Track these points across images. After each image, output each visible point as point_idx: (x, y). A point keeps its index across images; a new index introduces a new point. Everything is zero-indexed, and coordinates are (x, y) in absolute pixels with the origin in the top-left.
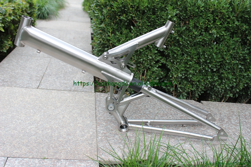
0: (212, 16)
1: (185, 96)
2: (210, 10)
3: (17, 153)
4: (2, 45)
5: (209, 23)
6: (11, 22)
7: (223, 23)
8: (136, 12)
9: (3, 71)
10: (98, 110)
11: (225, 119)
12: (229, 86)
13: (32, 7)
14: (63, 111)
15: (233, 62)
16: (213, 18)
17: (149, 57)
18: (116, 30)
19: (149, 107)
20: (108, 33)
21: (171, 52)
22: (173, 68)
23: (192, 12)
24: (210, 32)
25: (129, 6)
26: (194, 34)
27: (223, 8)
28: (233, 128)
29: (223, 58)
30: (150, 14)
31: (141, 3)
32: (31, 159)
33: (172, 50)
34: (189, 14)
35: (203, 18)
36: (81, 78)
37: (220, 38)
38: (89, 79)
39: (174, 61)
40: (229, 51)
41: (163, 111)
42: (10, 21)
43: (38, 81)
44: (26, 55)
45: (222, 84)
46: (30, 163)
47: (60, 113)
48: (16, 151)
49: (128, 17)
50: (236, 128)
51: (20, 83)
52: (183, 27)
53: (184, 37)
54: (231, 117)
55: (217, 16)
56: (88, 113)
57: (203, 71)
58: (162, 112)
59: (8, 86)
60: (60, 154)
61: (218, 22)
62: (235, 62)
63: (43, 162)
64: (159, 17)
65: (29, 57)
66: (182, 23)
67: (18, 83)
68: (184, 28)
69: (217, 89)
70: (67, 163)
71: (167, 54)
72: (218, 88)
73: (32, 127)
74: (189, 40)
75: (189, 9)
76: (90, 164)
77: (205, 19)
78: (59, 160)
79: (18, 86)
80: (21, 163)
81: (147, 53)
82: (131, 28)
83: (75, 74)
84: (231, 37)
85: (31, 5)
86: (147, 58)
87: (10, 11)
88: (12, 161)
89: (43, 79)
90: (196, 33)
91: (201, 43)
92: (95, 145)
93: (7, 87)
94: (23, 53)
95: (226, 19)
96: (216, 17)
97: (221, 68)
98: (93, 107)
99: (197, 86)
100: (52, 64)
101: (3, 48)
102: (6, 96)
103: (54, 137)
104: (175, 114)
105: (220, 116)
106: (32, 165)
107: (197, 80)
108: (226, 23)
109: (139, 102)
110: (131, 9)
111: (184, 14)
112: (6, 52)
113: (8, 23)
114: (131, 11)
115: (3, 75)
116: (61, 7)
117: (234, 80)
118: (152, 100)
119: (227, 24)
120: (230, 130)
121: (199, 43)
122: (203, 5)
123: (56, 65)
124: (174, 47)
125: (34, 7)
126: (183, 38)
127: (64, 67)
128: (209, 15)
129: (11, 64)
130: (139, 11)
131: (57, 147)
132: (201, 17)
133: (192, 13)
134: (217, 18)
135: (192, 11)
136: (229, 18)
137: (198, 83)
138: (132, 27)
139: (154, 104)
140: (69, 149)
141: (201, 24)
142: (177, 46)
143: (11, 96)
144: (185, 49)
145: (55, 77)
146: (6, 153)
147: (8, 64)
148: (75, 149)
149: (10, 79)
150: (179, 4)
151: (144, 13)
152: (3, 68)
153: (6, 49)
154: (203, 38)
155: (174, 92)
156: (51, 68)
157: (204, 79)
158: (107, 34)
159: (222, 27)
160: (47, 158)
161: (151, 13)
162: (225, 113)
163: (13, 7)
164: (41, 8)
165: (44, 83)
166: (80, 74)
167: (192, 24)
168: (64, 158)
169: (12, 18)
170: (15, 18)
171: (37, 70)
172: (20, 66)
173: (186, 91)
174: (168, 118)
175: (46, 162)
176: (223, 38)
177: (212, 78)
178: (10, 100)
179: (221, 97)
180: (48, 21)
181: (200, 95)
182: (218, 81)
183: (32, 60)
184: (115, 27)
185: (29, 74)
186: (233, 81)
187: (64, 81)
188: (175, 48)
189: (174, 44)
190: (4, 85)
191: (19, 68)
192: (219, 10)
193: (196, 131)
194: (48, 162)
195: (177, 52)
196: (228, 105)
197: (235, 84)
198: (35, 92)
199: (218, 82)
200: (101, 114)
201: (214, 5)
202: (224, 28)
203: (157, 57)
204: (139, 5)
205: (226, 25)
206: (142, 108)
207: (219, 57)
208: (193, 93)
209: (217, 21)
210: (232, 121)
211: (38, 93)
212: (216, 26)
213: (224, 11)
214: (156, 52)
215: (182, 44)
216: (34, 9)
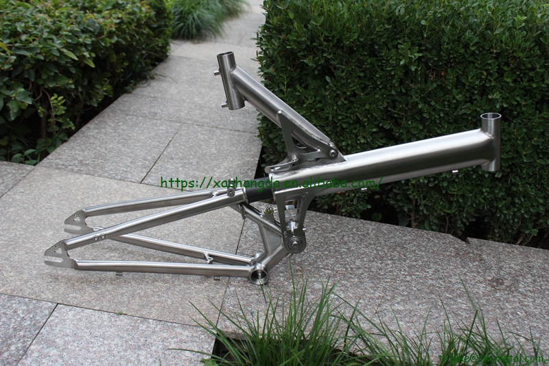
0: (496, 64)
1: (435, 223)
2: (492, 50)
3: (75, 297)
4: (91, 92)
5: (489, 77)
6: (113, 47)
7: (521, 79)
8: (335, 49)
9: (85, 144)
10: (245, 236)
11: (506, 279)
12: (527, 212)
13: (163, 16)
14: (177, 232)
15: (538, 161)
16: (497, 67)
17: (359, 140)
18: (297, 81)
19: (351, 238)
20: (280, 85)
21: (405, 133)
23: (453, 54)
24: (490, 97)
25: (322, 39)
26: (454, 98)
27: (519, 48)
28: (516, 300)
29: (517, 152)
30: (365, 55)
31: (345, 32)
32: (97, 312)
33: (408, 128)
34: (444, 58)
35: (476, 68)
36: (231, 170)
37: (511, 111)
38: (247, 173)
40: (531, 139)
41: (377, 250)
42: (111, 46)
43: (145, 168)
44: (135, 114)
45: (515, 207)
46: (93, 319)
47: (170, 233)
48: (74, 295)
49: (319, 60)
50: (523, 302)
51: (111, 170)
52: (432, 82)
53: (433, 103)
54: (521, 278)
55: (507, 64)
56: (225, 239)
57: (474, 177)
58: (375, 252)
59: (87, 174)
60: (150, 309)
61: (508, 77)
62: (543, 163)
63: (117, 319)
64: (383, 61)
65: (140, 118)
66: (432, 74)
67: (106, 169)
68: (435, 85)
69: (503, 216)
70: (159, 327)
71: (397, 135)
72: (505, 215)
73: (113, 255)
74: (443, 111)
75: (445, 47)
76: (199, 333)
77: (481, 69)
78: (145, 319)
79: (106, 175)
80: (78, 317)
81: (355, 131)
82: (326, 80)
83: (221, 160)
84: (537, 109)
85: (160, 12)
86: (356, 141)
87: (111, 27)
88: (64, 311)
89: (156, 165)
90: (459, 97)
91: (470, 118)
92: (219, 302)
93: (85, 175)
94: (132, 109)
95: (527, 71)
96: (504, 65)
97: (512, 172)
98: (238, 229)
99: (460, 206)
100: (181, 135)
101: (91, 99)
102: (80, 193)
103: (148, 278)
104: (399, 260)
105: (499, 273)
106: (96, 323)
107: (460, 193)
108: (525, 80)
109: (333, 228)
110: (325, 43)
111: (436, 56)
112: (96, 105)
113: (105, 50)
114: (326, 47)
115: (83, 151)
116: (232, 12)
117: (541, 201)
118: (361, 225)
119: (529, 81)
120: (507, 304)
121: (466, 117)
122: (476, 40)
123: (189, 139)
124: (412, 122)
125: (166, 15)
126: (431, 106)
127: (203, 143)
128: (490, 62)
129: (103, 130)
130: (342, 48)
131: (147, 297)
132: (472, 65)
133: (451, 56)
134: (506, 68)
135: (452, 52)
136: (533, 69)
137: (461, 200)
138: (328, 78)
139: (363, 235)
140: (169, 302)
141: (472, 78)
142: (418, 121)
143: (88, 193)
144: (436, 129)
145: (180, 163)
146: (56, 297)
147: (97, 131)
148: (181, 304)
149: (94, 161)
150: (425, 35)
151: (351, 51)
152: (86, 137)
153: (97, 100)
154: (474, 108)
155: (413, 213)
156: (177, 145)
157: (475, 192)
158: (279, 87)
159: (516, 88)
160: (125, 314)
161: (366, 53)
162: (512, 268)
163: (118, 18)
164: (186, 16)
165: (155, 173)
166: (231, 161)
167: (451, 77)
168: (156, 318)
169: (115, 39)
170: (120, 40)
171: (149, 146)
172: (119, 135)
173: (435, 214)
174: (383, 265)
175: (121, 321)
176: (518, 110)
177: (492, 192)
178: (86, 200)
179: (515, 233)
180: (198, 43)
181: (468, 224)
182: (505, 200)
183: (145, 126)
184: (295, 74)
185: (132, 152)
186: (539, 202)
187: (196, 172)
188: (414, 125)
189: (412, 116)
190: (81, 171)
191: (115, 139)
192: (511, 51)
193: (432, 298)
194: (126, 320)
195: (418, 133)
196: (525, 250)
197: (541, 208)
198: (134, 188)
199: (504, 202)
200: (248, 244)
201: (502, 42)
202: (521, 89)
203: (378, 141)
204: (341, 37)
205: (527, 84)
206: (335, 240)
207: (508, 150)
208: (453, 220)
209: (506, 75)
210: (521, 286)
211: (139, 193)
212: (503, 84)
213: (521, 55)
214: (375, 130)
215: (427, 117)
216: (167, 20)
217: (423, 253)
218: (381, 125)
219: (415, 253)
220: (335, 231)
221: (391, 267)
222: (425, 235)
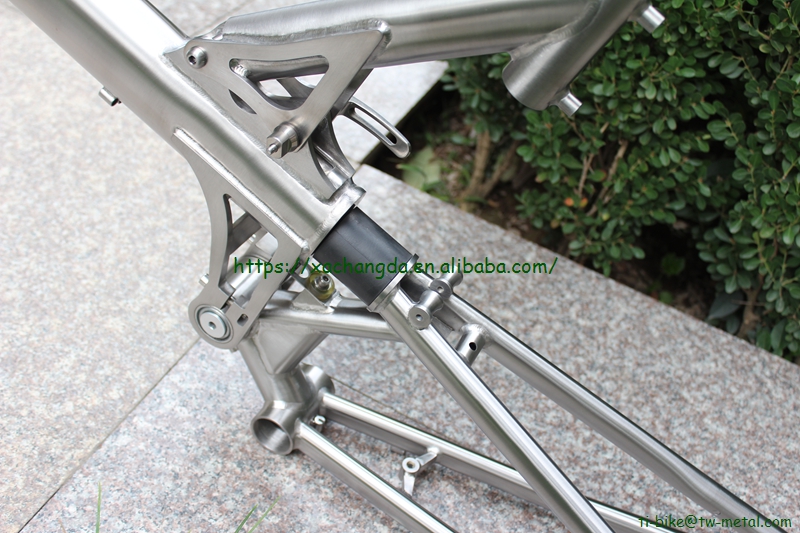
17: (643, 90)
21: (774, 104)
22: (765, 189)
39: (783, 156)
118: (603, 297)
203: (698, 103)
214: (689, 74)
217: (723, 431)
218: (712, 64)
219: (700, 424)
220: (521, 303)
221: (608, 462)
222: (757, 369)
